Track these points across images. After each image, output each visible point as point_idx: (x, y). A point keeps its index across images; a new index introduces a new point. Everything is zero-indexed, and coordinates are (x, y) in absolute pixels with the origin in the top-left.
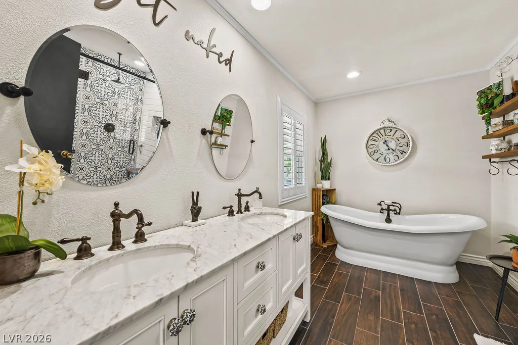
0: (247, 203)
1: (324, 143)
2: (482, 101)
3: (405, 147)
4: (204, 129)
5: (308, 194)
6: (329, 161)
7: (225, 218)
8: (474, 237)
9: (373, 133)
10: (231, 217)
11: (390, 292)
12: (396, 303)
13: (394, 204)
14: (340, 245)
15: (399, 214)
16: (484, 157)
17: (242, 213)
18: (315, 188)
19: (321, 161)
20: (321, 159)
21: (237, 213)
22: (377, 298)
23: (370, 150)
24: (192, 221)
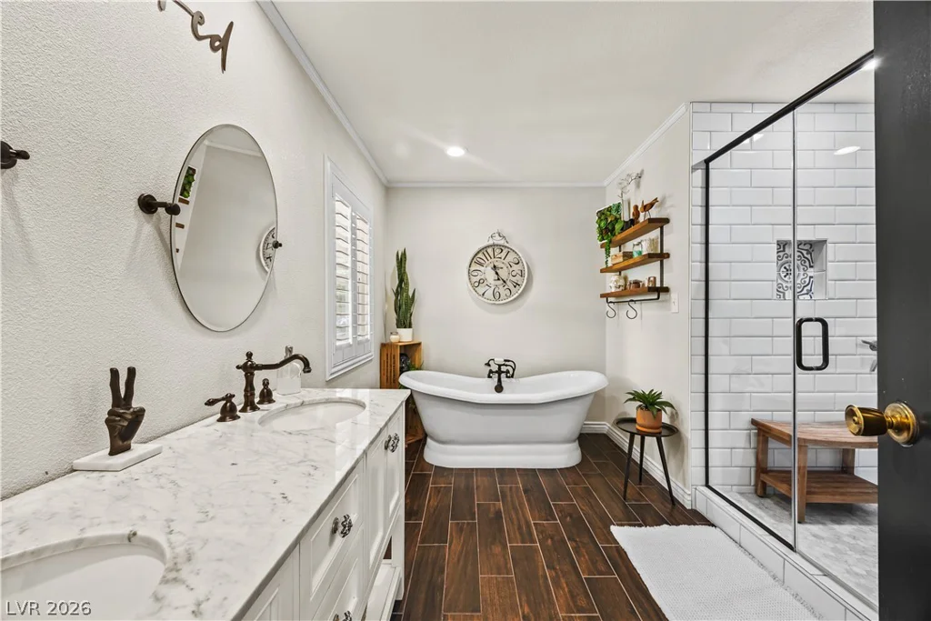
0: (266, 383)
1: (401, 261)
2: (602, 224)
3: (518, 277)
4: (150, 197)
5: (374, 353)
6: (410, 294)
7: (211, 427)
8: (597, 401)
9: (478, 252)
10: (229, 423)
11: (512, 501)
12: (524, 515)
13: (507, 363)
14: (432, 438)
15: (512, 376)
16: (602, 296)
17: (254, 408)
18: (384, 342)
19: (397, 294)
20: (397, 290)
21: (244, 410)
22: (498, 514)
23: (474, 279)
24: (112, 453)
